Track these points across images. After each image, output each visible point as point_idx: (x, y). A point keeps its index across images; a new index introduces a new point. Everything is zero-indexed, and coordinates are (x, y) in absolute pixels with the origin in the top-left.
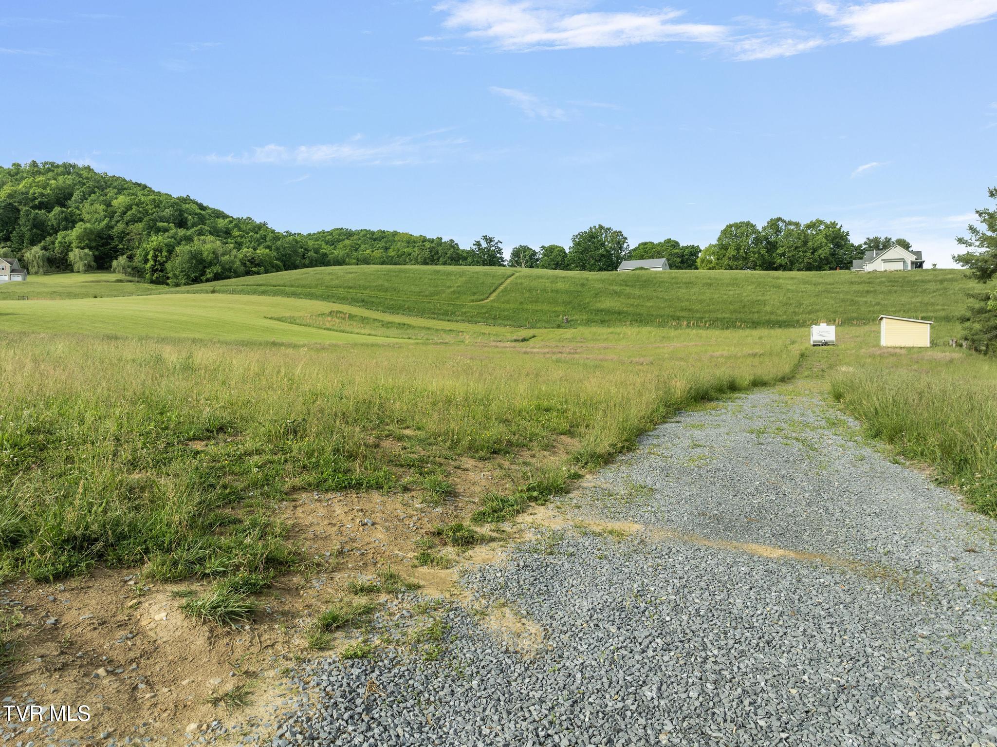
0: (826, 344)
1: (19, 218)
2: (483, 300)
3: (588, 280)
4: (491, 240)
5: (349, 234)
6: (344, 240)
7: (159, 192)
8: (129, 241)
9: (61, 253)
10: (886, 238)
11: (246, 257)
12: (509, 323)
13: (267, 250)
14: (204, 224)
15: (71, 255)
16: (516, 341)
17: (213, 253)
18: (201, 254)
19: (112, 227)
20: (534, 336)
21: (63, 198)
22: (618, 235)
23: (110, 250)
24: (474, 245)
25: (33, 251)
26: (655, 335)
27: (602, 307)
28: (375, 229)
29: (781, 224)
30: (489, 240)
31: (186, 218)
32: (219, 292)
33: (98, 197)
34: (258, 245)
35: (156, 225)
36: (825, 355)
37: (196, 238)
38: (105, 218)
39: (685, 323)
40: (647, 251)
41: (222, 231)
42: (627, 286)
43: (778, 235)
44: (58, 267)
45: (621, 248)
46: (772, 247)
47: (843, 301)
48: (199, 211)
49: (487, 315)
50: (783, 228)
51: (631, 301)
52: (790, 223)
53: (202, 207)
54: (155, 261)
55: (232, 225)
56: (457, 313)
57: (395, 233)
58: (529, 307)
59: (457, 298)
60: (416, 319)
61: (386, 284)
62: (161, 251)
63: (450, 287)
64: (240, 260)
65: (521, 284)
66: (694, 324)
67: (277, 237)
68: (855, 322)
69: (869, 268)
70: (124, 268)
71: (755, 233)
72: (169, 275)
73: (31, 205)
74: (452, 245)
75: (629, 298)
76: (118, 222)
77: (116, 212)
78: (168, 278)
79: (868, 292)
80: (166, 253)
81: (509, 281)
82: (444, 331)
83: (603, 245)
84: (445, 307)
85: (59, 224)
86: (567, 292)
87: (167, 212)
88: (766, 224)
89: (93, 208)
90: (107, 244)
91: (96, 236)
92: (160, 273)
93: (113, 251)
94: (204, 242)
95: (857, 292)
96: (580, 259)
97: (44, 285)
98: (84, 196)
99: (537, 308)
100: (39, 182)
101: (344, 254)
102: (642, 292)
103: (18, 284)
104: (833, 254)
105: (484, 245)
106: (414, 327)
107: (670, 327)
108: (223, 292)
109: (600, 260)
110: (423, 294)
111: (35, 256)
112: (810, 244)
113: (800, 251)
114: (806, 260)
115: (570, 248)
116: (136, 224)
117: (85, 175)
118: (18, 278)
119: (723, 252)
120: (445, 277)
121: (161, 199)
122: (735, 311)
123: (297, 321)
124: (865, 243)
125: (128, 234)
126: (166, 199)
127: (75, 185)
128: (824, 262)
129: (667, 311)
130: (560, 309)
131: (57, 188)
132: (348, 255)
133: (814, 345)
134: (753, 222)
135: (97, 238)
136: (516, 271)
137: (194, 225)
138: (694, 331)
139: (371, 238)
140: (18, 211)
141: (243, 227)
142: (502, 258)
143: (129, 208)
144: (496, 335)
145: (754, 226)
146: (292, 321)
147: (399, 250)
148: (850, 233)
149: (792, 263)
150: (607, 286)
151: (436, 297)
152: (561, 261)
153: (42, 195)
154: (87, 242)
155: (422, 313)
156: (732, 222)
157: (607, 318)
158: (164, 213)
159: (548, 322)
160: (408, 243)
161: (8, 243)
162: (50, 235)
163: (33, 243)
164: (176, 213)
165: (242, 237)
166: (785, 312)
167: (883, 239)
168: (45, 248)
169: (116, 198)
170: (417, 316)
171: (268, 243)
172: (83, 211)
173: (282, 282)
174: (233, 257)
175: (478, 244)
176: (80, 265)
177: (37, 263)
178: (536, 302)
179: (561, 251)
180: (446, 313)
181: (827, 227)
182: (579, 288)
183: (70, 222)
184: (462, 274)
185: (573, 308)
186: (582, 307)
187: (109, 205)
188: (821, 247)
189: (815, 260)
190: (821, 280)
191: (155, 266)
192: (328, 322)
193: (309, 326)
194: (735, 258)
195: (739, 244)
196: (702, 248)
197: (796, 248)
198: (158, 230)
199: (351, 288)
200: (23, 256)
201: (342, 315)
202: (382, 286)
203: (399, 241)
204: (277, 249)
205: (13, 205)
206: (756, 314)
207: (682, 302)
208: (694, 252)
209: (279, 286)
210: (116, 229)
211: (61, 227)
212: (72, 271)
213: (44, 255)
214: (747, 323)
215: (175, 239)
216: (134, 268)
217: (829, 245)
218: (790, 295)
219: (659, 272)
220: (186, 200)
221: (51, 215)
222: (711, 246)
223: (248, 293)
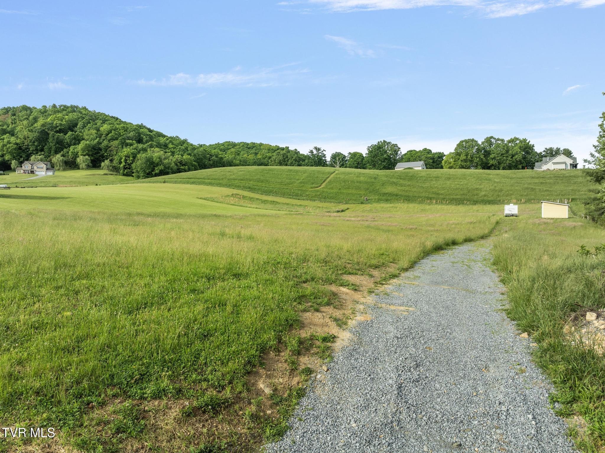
0: (512, 215)
1: (48, 138)
2: (318, 187)
3: (378, 176)
4: (319, 149)
5: (234, 145)
6: (231, 149)
7: (125, 122)
8: (110, 151)
9: (72, 158)
10: (557, 148)
11: (177, 160)
12: (333, 200)
13: (189, 156)
14: (153, 141)
15: (78, 160)
16: (338, 212)
17: (159, 158)
18: (153, 159)
19: (101, 143)
20: (348, 209)
21: (72, 126)
22: (395, 147)
23: (100, 156)
24: (309, 152)
25: (56, 157)
26: (417, 208)
27: (386, 192)
28: (249, 141)
29: (493, 140)
30: (318, 149)
31: (142, 138)
32: (168, 182)
33: (93, 125)
34: (184, 153)
35: (125, 141)
36: (510, 223)
37: (149, 150)
38: (97, 138)
39: (435, 201)
40: (412, 156)
41: (163, 145)
42: (401, 179)
43: (491, 147)
44: (70, 166)
45: (397, 154)
46: (487, 153)
47: (527, 188)
48: (149, 133)
49: (320, 196)
50: (494, 142)
51: (403, 188)
52: (498, 140)
53: (150, 131)
54: (126, 163)
55: (168, 141)
56: (303, 195)
57: (261, 144)
58: (345, 191)
59: (303, 186)
60: (280, 198)
61: (262, 178)
62: (129, 157)
63: (298, 180)
64: (174, 162)
65: (339, 178)
66: (439, 202)
67: (194, 148)
68: (533, 201)
69: (545, 168)
70: (108, 167)
71: (477, 146)
72: (134, 171)
73: (55, 130)
74: (296, 152)
75: (402, 186)
76: (104, 140)
77: (102, 134)
78: (133, 173)
79: (541, 183)
80: (132, 159)
81: (332, 176)
82: (297, 205)
83: (386, 152)
84: (296, 192)
85: (71, 141)
86: (366, 183)
87: (132, 134)
88: (484, 140)
89: (89, 132)
90: (98, 153)
91: (92, 149)
92: (128, 170)
93: (102, 157)
94: (154, 152)
95: (536, 183)
96: (372, 161)
97: (65, 177)
98: (84, 125)
99: (349, 192)
100: (59, 117)
101: (232, 158)
102: (409, 183)
103: (50, 177)
104: (524, 158)
105: (315, 152)
106: (280, 203)
107: (426, 204)
108: (170, 182)
109: (384, 162)
110: (283, 183)
111: (58, 160)
112: (510, 152)
113: (504, 157)
114: (508, 162)
115: (366, 154)
116: (114, 141)
117: (84, 112)
118: (50, 173)
119: (458, 157)
120: (295, 174)
121: (128, 126)
122: (463, 194)
123: (215, 200)
124: (544, 151)
125: (110, 147)
126: (131, 126)
127: (79, 118)
128: (519, 163)
129: (424, 194)
130: (362, 192)
131: (69, 120)
132: (234, 158)
133: (506, 216)
134: (476, 139)
135: (93, 150)
136: (336, 170)
137: (147, 142)
138: (440, 206)
139: (247, 148)
140: (48, 134)
141: (175, 142)
142: (325, 160)
143: (110, 132)
144: (326, 208)
145: (476, 142)
146: (212, 200)
147: (263, 155)
148: (535, 146)
149: (499, 163)
150: (389, 179)
151: (291, 186)
152: (361, 161)
153: (61, 125)
154: (87, 152)
155: (283, 195)
156: (463, 139)
157: (389, 198)
158: (130, 134)
159: (355, 200)
160: (269, 150)
161: (43, 153)
162: (66, 148)
163: (56, 152)
164: (137, 135)
165: (174, 148)
166: (493, 195)
167: (555, 148)
168: (63, 156)
169: (102, 126)
170: (281, 196)
171: (189, 152)
172: (84, 134)
173: (202, 177)
174: (170, 161)
175: (312, 152)
176: (83, 165)
177: (59, 164)
178: (349, 188)
179: (360, 156)
180: (297, 195)
181: (521, 142)
182: (373, 180)
183: (77, 140)
184: (305, 172)
185: (370, 192)
186: (375, 192)
187: (98, 130)
188: (517, 154)
189: (513, 162)
190: (514, 176)
191: (125, 166)
192: (232, 200)
193: (222, 203)
194: (465, 161)
195: (467, 153)
196: (445, 154)
197: (502, 154)
198: (127, 145)
199: (242, 180)
200: (51, 160)
201: (239, 196)
202: (260, 179)
203: (263, 149)
204: (195, 155)
205: (45, 131)
206: (476, 196)
207: (433, 189)
208: (441, 156)
209: (201, 179)
210: (103, 144)
211: (72, 143)
212: (79, 169)
213: (63, 159)
214: (471, 201)
215: (137, 150)
216: (114, 167)
217: (522, 152)
218: (496, 185)
219: (419, 171)
220: (141, 126)
221: (67, 136)
222: (451, 153)
223: (184, 183)
